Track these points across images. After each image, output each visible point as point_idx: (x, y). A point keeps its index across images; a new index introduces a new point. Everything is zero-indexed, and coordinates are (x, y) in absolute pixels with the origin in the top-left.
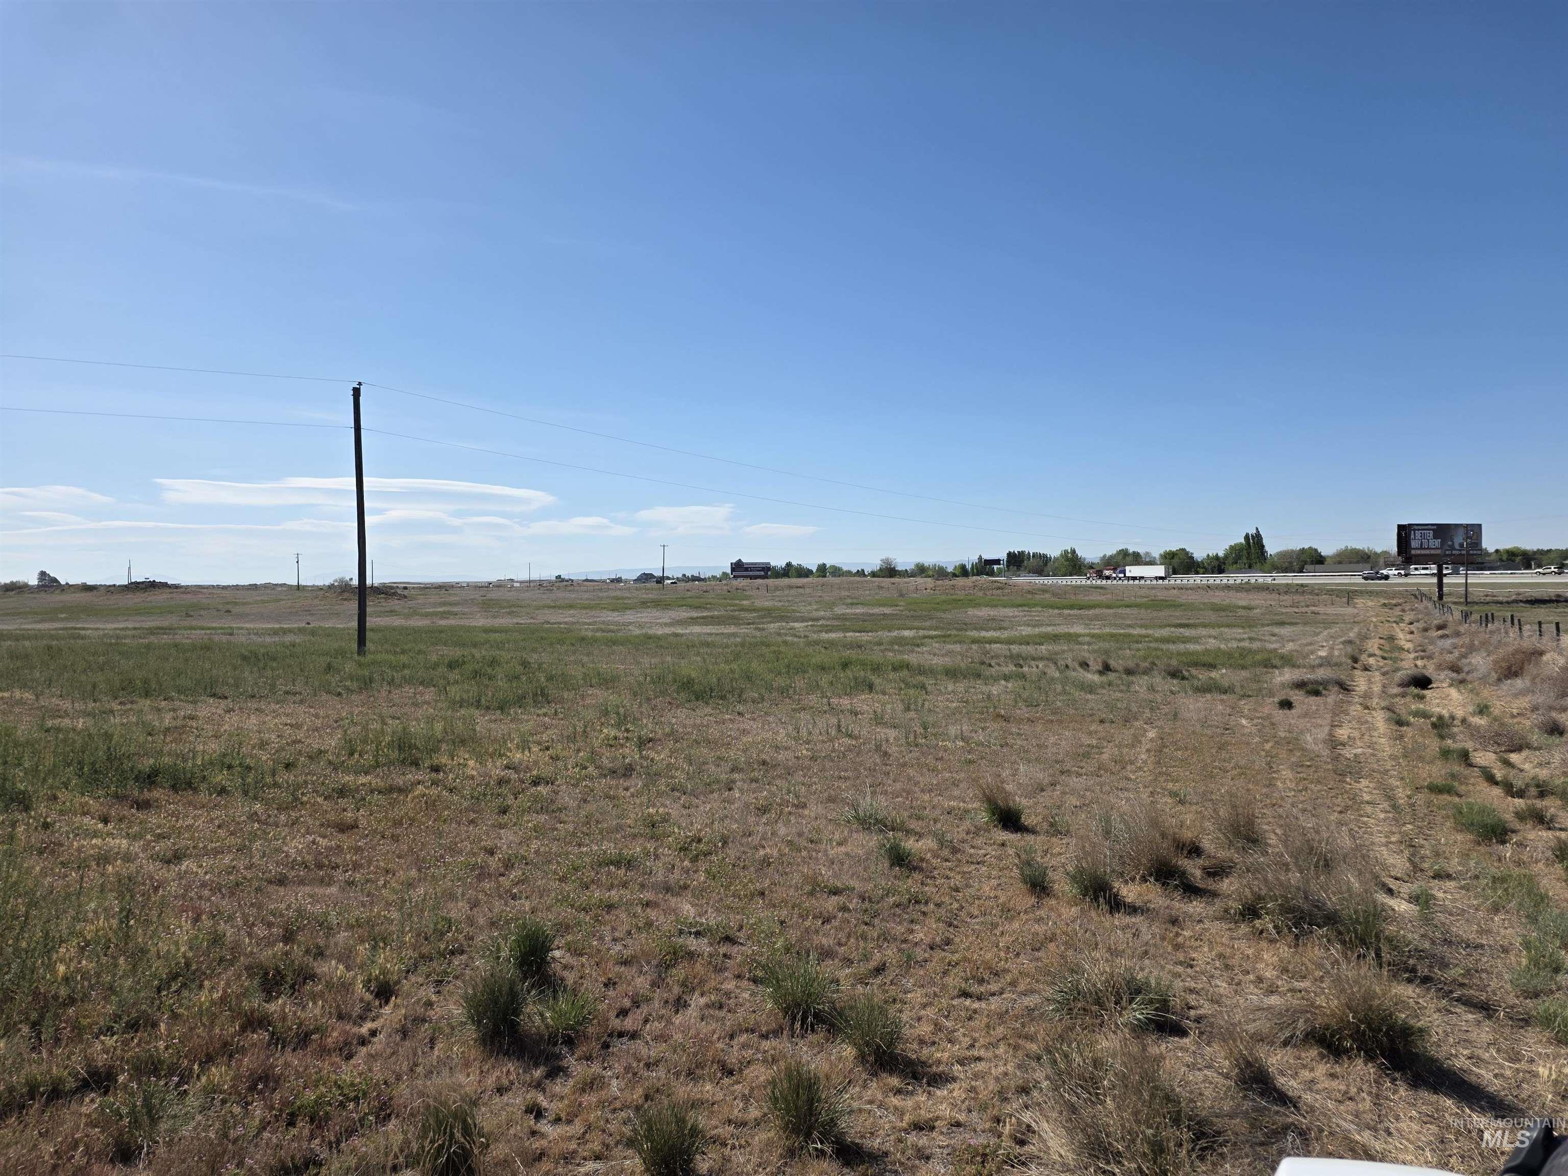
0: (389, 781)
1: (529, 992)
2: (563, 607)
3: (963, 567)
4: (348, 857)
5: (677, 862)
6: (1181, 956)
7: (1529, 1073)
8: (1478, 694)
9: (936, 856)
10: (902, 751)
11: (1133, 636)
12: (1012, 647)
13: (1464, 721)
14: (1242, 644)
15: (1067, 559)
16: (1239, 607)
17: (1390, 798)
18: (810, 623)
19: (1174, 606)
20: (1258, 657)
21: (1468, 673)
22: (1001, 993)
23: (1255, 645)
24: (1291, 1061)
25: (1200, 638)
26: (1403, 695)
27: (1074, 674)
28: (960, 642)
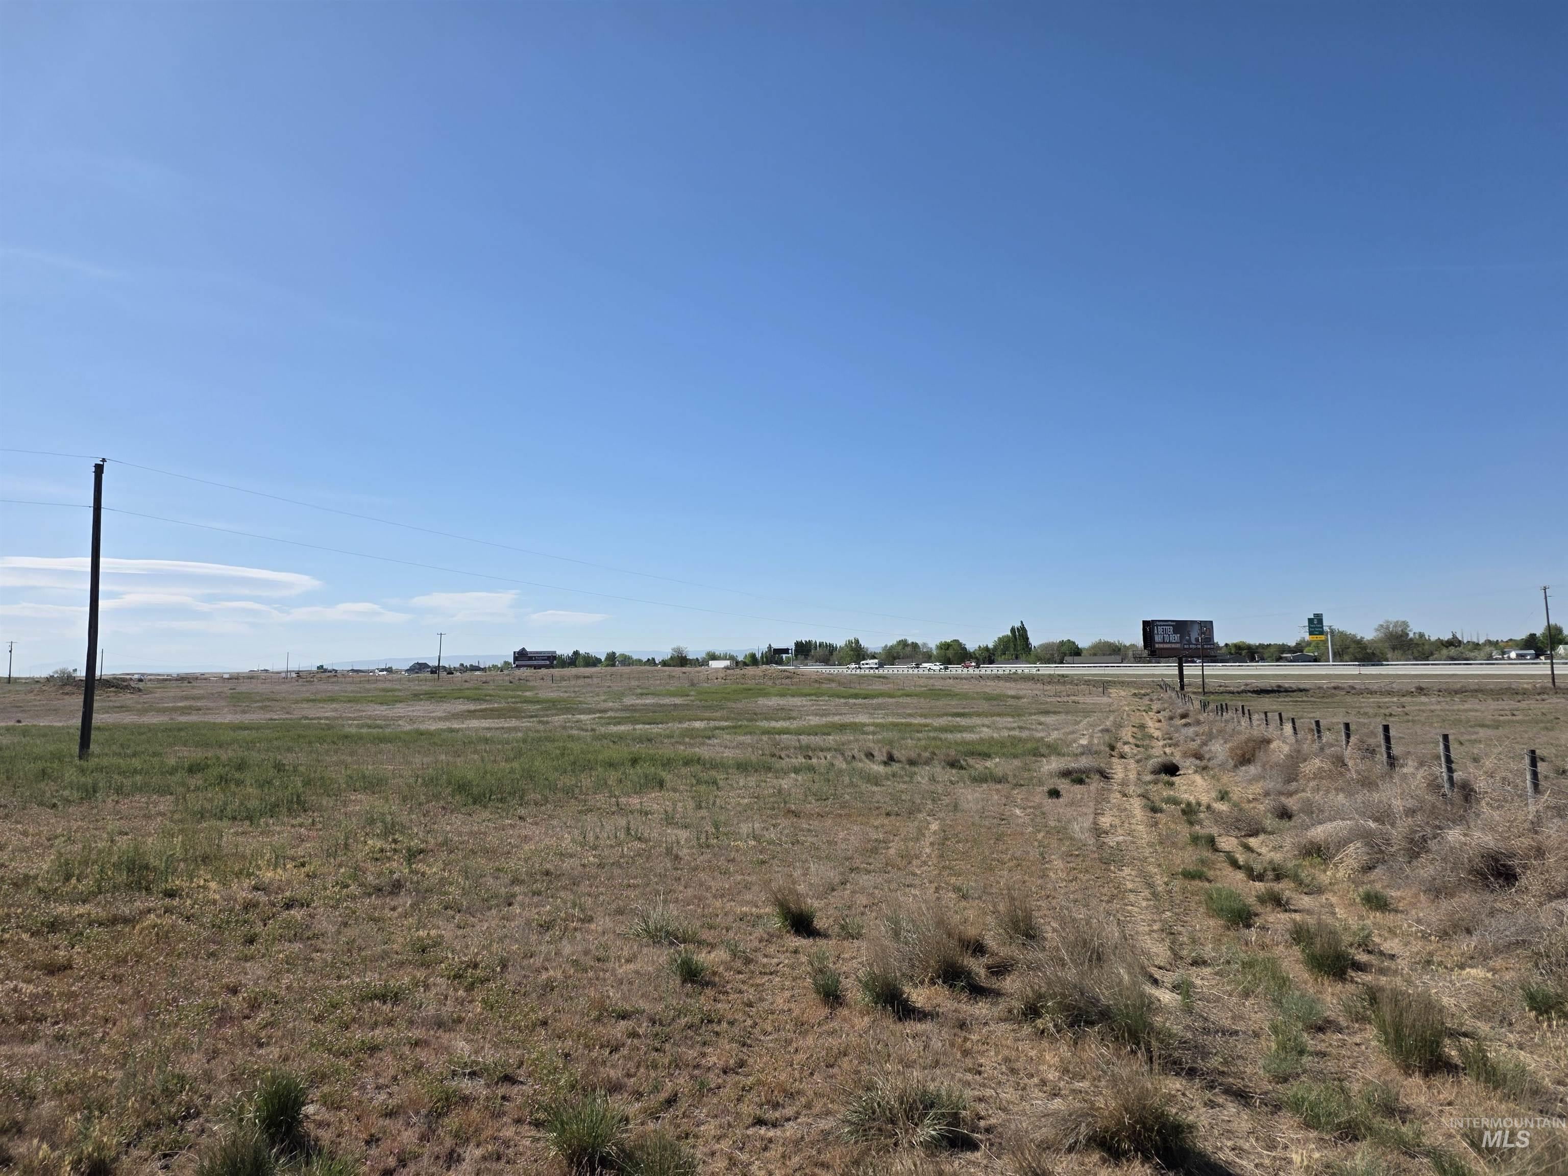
0: (114, 911)
1: (277, 1160)
2: (325, 701)
3: (753, 656)
4: (59, 1005)
5: (451, 992)
6: (969, 1062)
7: (1285, 1159)
8: (1218, 780)
9: (728, 969)
10: (693, 854)
11: (915, 725)
12: (801, 737)
13: (1209, 807)
14: (1012, 733)
15: (852, 649)
16: (1009, 697)
17: (1150, 885)
18: (597, 715)
19: (950, 694)
20: (1029, 745)
21: (1209, 760)
22: (796, 1118)
23: (1025, 734)
24: (1076, 1168)
25: (974, 727)
26: (1156, 782)
27: (860, 765)
28: (751, 733)
